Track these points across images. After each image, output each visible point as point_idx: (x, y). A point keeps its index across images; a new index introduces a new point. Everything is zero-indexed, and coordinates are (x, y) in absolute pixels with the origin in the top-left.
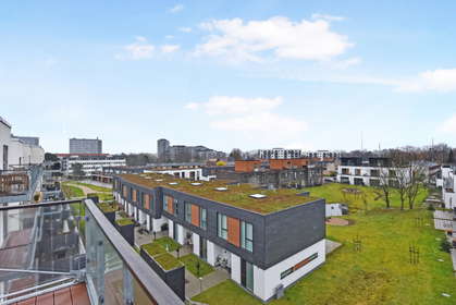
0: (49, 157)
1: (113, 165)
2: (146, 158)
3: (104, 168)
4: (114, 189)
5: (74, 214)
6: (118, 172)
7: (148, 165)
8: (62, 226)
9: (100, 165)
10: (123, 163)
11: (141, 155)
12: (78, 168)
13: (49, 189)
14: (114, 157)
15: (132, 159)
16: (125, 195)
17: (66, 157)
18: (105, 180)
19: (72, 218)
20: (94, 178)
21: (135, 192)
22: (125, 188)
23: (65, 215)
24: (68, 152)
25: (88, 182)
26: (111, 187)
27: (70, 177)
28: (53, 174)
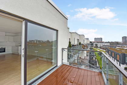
0: (91, 42)
1: (105, 45)
2: (117, 43)
3: (103, 45)
4: (106, 51)
5: (96, 56)
6: (107, 47)
7: (118, 45)
8: (93, 58)
9: (102, 45)
10: (109, 44)
11: (115, 42)
12: (96, 45)
13: (91, 49)
14: (106, 43)
15: (112, 43)
16: (110, 54)
17: (94, 42)
18: (103, 49)
19: (95, 57)
20: (100, 48)
21: (113, 53)
22: (110, 52)
23: (94, 56)
24: (94, 41)
25: (99, 49)
26: (105, 51)
27: (94, 47)
28: (91, 46)
